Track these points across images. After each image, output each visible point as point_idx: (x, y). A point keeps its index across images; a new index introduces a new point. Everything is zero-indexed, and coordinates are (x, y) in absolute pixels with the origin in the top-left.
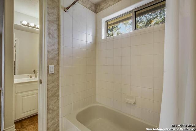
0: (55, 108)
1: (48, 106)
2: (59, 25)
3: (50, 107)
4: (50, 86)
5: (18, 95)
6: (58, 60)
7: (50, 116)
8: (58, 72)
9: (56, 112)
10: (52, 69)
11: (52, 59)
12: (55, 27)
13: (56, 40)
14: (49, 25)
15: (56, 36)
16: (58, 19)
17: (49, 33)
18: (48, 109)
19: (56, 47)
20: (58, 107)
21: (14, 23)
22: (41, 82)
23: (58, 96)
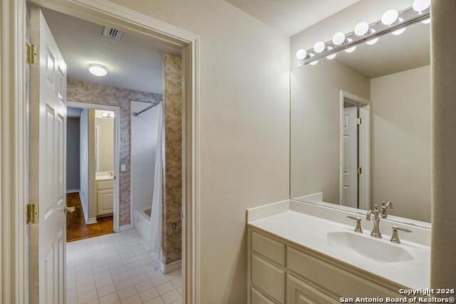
0: (127, 201)
1: (120, 197)
2: (130, 130)
3: (122, 199)
4: (123, 181)
5: (99, 191)
6: (130, 160)
7: (122, 206)
8: (130, 170)
9: (127, 205)
10: (123, 168)
11: (124, 159)
12: (127, 132)
13: (128, 143)
14: (121, 131)
15: (127, 139)
16: (129, 124)
17: (121, 138)
18: (120, 201)
19: (128, 148)
20: (130, 201)
21: (96, 116)
22: (115, 178)
23: (130, 191)
